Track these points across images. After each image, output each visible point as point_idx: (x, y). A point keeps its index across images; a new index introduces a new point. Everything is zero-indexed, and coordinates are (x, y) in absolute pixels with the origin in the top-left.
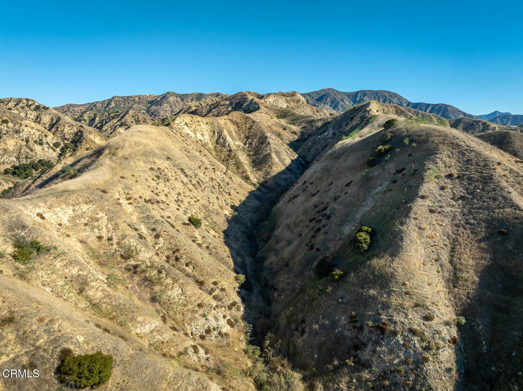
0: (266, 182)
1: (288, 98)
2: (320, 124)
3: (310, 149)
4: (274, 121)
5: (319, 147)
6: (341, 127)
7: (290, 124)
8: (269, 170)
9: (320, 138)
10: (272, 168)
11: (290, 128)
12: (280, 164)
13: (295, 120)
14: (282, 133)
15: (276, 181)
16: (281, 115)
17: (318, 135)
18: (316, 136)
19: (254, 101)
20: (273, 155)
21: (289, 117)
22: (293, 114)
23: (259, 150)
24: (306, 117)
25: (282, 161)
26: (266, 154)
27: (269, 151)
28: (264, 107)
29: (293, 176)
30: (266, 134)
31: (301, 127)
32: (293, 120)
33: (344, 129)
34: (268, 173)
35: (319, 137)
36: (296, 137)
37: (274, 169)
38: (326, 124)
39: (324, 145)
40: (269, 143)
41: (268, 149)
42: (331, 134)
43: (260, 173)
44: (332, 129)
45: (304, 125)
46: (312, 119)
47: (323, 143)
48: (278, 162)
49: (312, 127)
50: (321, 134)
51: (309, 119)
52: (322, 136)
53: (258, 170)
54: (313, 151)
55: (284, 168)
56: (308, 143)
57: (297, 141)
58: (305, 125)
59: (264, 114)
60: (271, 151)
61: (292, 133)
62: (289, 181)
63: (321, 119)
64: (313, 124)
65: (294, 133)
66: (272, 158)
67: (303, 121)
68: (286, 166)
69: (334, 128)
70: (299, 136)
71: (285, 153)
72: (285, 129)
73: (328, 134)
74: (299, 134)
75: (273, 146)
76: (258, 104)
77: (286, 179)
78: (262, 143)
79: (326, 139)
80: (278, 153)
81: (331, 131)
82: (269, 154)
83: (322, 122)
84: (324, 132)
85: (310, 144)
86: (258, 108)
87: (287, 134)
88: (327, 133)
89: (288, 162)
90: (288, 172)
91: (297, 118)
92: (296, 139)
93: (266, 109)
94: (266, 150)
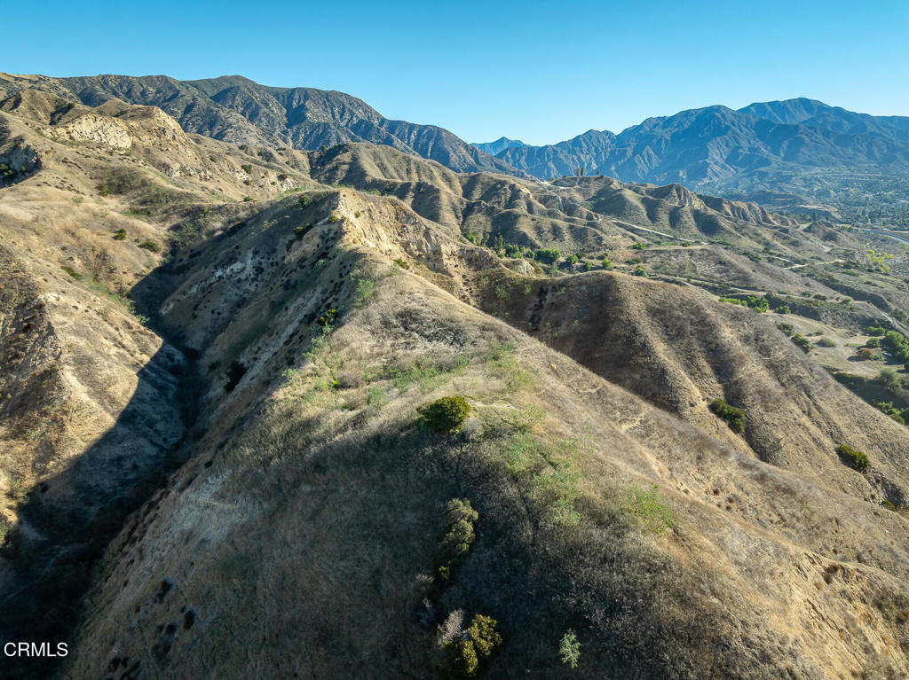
0: (43, 487)
1: (134, 124)
2: (218, 225)
3: (196, 308)
4: (87, 210)
5: (221, 304)
6: (274, 251)
7: (136, 212)
8: (54, 436)
9: (220, 277)
10: (62, 428)
11: (138, 231)
12: (94, 404)
13: (149, 202)
14: (110, 252)
15: (80, 478)
16: (110, 184)
17: (216, 268)
18: (211, 268)
19: (23, 146)
20: (69, 377)
21: (135, 193)
22: (144, 184)
23: (17, 356)
24: (180, 196)
25: (100, 391)
26: (40, 369)
27: (51, 360)
28: (57, 160)
29: (142, 441)
30: (41, 297)
31: (168, 225)
32: (144, 202)
33: (283, 258)
34: (48, 450)
35: (219, 273)
36: (157, 259)
37: (71, 430)
38: (236, 229)
39: (235, 298)
40: (51, 331)
41: (48, 351)
42: (249, 270)
43: (20, 448)
44: (250, 255)
45: (176, 220)
46: (197, 204)
47: (233, 293)
48: (85, 398)
49: (199, 229)
50: (223, 265)
51: (188, 204)
52: (228, 271)
53: (15, 436)
54: (206, 317)
55: (110, 421)
56: (191, 287)
57: (159, 271)
58: (180, 220)
59: (52, 189)
60: (57, 358)
61: (141, 246)
62: (128, 464)
63: (220, 208)
64: (201, 220)
65: (150, 246)
66: (61, 389)
67: (174, 208)
68: (115, 409)
69: (256, 253)
70: (164, 255)
71: (114, 350)
72: (120, 235)
73: (243, 269)
74: (163, 247)
75: (65, 339)
76: (34, 153)
77: (119, 459)
78: (27, 329)
79: (239, 280)
80: (84, 364)
81: (249, 262)
82: (51, 374)
83: (224, 219)
84: (232, 260)
85: (194, 290)
86: (38, 166)
87: (127, 253)
88: (237, 266)
89: (125, 385)
90: (122, 431)
91: (157, 196)
92: (158, 265)
93: (62, 168)
94: (43, 357)
